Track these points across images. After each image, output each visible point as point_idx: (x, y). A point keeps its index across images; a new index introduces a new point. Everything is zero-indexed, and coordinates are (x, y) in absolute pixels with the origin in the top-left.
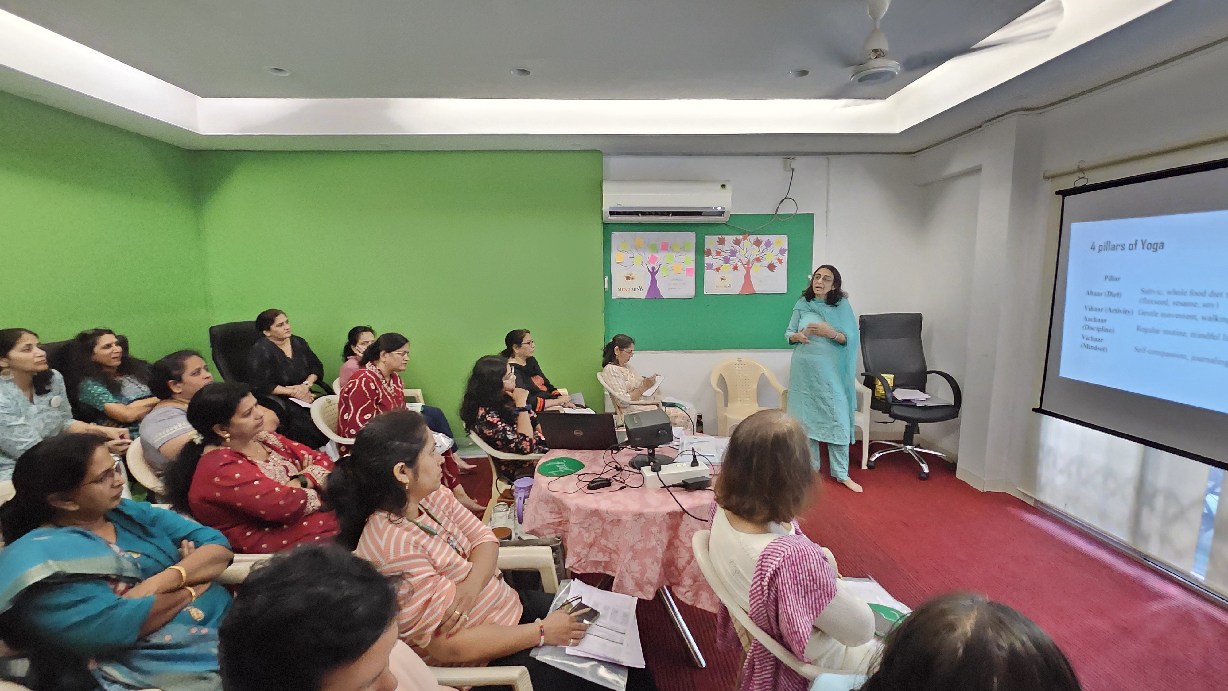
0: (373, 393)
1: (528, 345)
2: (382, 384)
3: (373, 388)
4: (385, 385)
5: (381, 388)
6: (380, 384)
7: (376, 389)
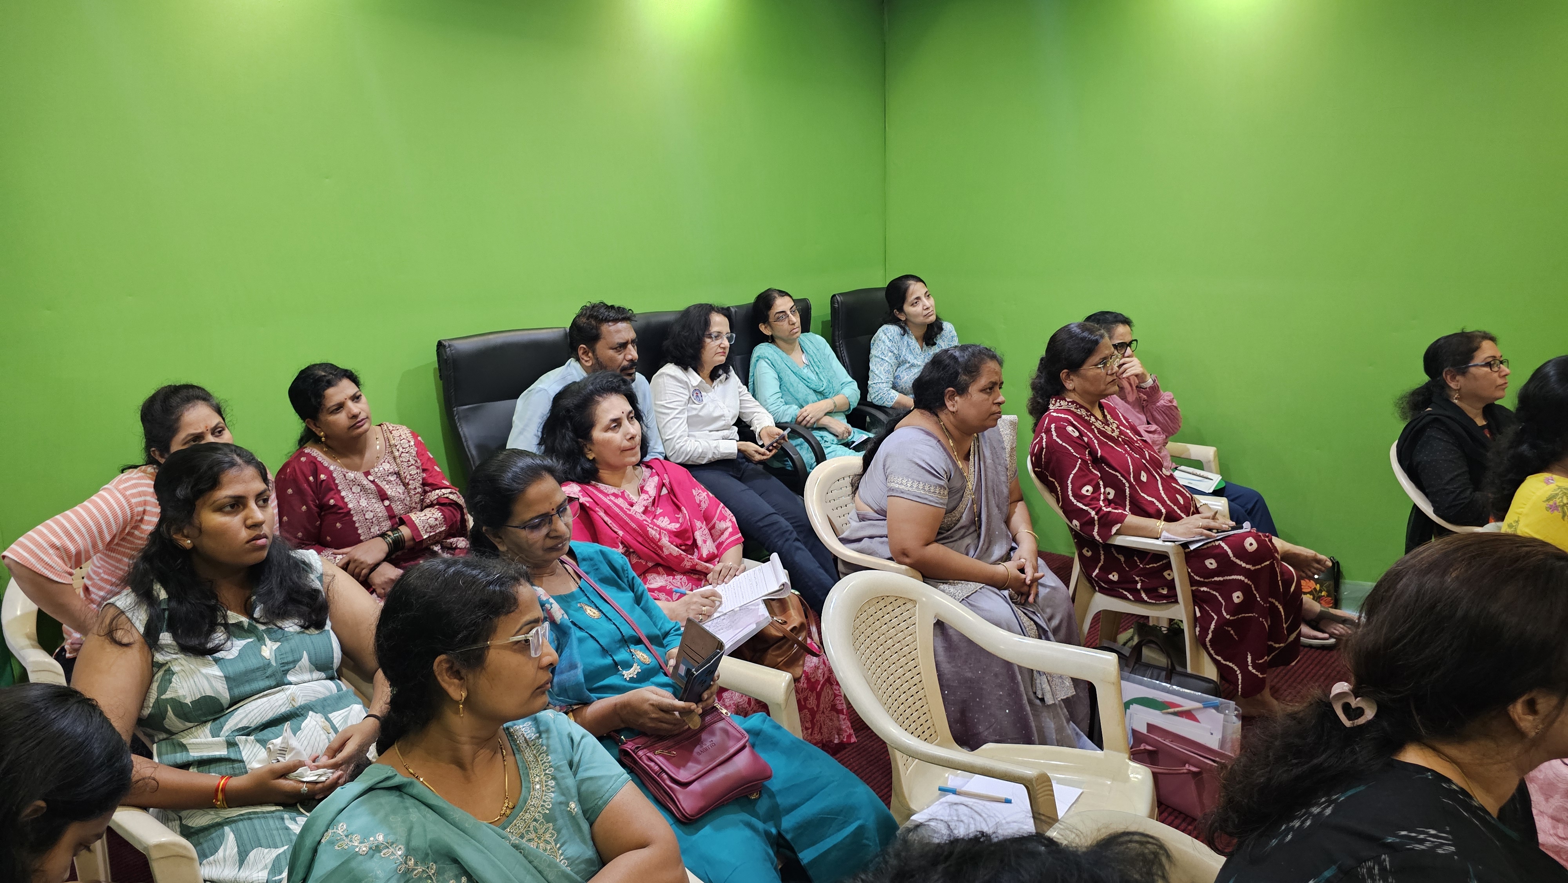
0: (1079, 444)
1: (1487, 369)
2: (1092, 424)
3: (1077, 434)
4: (1098, 424)
5: (1092, 431)
6: (1088, 425)
7: (1081, 434)
